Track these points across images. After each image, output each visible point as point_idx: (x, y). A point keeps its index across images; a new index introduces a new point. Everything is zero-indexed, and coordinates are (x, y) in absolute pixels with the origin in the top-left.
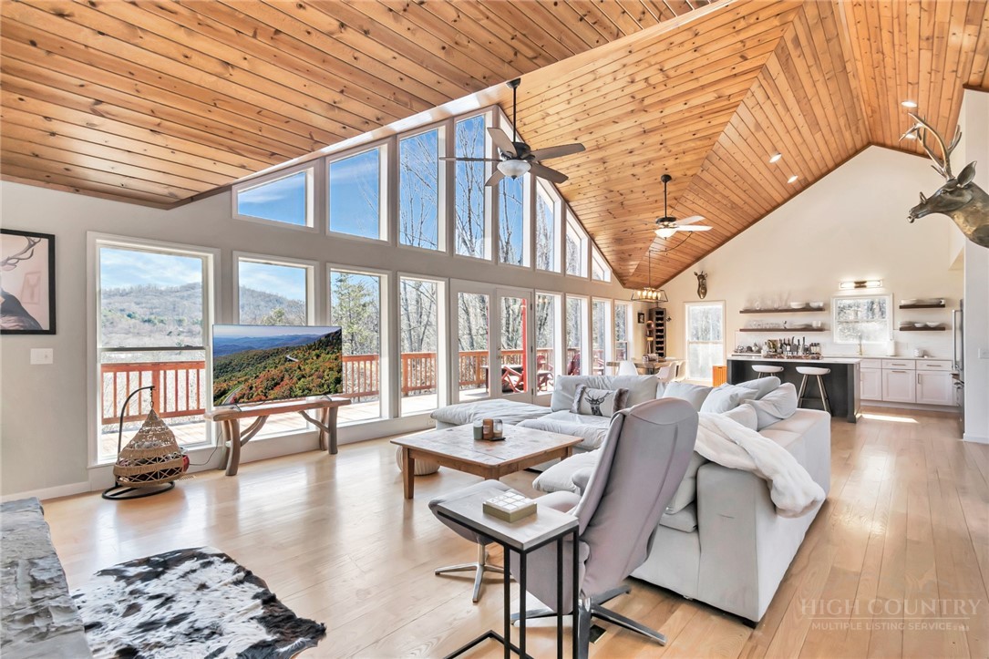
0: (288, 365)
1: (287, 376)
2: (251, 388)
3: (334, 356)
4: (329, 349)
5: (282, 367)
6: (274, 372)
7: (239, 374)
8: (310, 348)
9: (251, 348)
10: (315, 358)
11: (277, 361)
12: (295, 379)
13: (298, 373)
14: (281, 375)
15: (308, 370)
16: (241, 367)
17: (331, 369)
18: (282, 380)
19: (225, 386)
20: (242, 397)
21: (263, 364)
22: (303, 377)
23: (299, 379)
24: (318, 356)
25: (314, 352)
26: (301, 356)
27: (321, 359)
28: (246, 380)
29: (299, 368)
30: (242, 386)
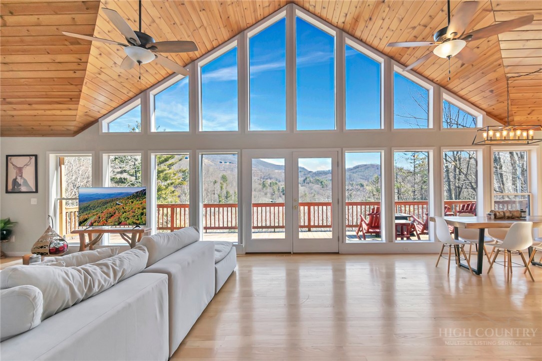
0: (117, 206)
1: (117, 212)
2: (99, 218)
3: (140, 202)
4: (137, 199)
5: (115, 208)
6: (111, 210)
7: (93, 211)
8: (128, 198)
9: (99, 199)
10: (131, 203)
11: (112, 205)
12: (121, 213)
13: (122, 210)
14: (114, 211)
15: (127, 209)
16: (94, 208)
17: (139, 208)
18: (115, 214)
19: (86, 217)
20: (95, 222)
21: (105, 206)
22: (125, 212)
23: (123, 213)
24: (132, 202)
25: (130, 201)
26: (124, 202)
27: (134, 204)
28: (97, 214)
29: (123, 208)
30: (95, 217)
